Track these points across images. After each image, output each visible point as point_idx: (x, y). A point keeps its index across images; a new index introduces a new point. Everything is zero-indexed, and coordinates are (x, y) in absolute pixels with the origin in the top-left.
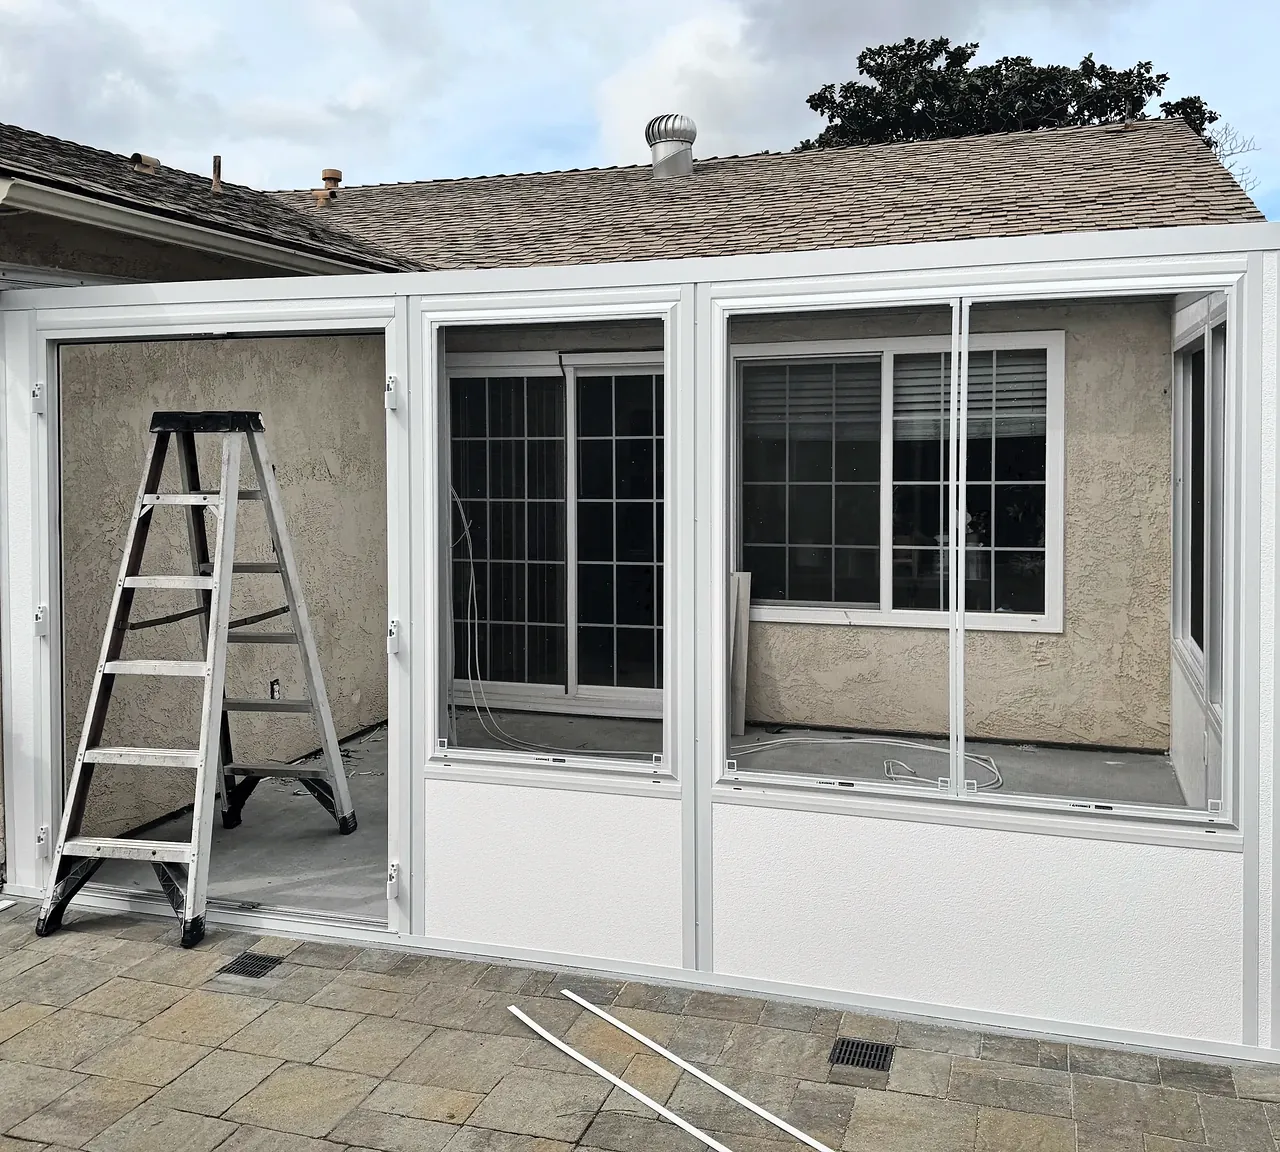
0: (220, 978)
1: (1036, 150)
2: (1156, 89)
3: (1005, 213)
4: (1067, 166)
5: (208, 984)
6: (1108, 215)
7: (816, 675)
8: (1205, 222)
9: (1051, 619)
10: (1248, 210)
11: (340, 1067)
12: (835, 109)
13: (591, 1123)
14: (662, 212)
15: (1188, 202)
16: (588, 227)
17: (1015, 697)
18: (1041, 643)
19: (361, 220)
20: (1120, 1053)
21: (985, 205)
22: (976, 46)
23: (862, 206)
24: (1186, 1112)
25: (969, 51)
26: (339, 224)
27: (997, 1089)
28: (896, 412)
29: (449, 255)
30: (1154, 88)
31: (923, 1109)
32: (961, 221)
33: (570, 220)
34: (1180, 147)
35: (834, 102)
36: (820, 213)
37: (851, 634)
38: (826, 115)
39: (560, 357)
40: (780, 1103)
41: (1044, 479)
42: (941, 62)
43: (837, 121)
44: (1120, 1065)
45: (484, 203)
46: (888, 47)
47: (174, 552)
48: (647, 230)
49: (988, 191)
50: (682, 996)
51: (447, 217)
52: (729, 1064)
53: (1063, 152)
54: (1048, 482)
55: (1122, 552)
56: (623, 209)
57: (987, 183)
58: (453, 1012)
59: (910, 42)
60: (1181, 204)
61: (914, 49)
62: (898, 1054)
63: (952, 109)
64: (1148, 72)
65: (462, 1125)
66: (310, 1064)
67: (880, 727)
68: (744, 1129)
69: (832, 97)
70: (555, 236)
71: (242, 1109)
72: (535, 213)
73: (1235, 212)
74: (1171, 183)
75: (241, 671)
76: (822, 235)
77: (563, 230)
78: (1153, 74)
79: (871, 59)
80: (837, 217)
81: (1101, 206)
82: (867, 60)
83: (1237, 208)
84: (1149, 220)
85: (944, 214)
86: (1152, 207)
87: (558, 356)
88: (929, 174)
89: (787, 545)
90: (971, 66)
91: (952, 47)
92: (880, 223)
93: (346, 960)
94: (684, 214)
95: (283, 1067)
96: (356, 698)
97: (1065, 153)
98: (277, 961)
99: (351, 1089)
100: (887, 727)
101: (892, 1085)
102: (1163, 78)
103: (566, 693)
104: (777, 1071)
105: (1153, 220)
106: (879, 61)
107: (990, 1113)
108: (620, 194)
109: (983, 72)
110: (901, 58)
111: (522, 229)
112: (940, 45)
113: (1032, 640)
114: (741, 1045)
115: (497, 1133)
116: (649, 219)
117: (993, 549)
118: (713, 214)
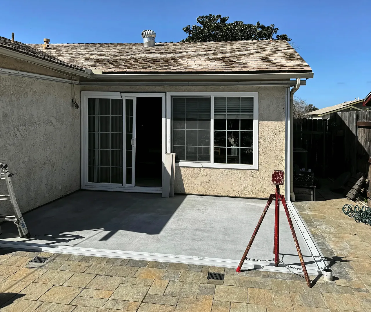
0: (30, 264)
1: (248, 46)
2: (275, 32)
3: (242, 62)
4: (256, 50)
5: (27, 265)
6: (269, 63)
7: (193, 180)
8: (294, 66)
9: (254, 166)
10: (305, 63)
11: (71, 286)
12: (191, 32)
13: (145, 297)
14: (149, 56)
15: (289, 61)
16: (128, 59)
17: (246, 186)
18: (253, 172)
19: (58, 53)
20: (282, 273)
21: (236, 59)
22: (228, 17)
23: (204, 58)
24: (299, 287)
25: (226, 19)
26: (51, 54)
27: (252, 283)
28: (215, 112)
29: (87, 64)
30: (275, 31)
31: (234, 289)
32: (231, 63)
33: (121, 56)
34: (285, 47)
35: (190, 30)
36: (192, 59)
37: (203, 170)
38: (188, 34)
39: (121, 94)
40: (196, 289)
41: (253, 130)
42: (219, 21)
43: (191, 35)
44: (282, 276)
45: (95, 50)
46: (205, 16)
47: (8, 145)
48: (145, 60)
49: (236, 56)
50: (166, 264)
51: (84, 54)
52: (180, 281)
53: (255, 46)
54: (254, 131)
55: (273, 149)
56: (136, 54)
57: (236, 53)
58: (101, 271)
59: (211, 15)
60: (287, 61)
61: (212, 17)
62: (225, 276)
63: (222, 34)
64: (273, 27)
65: (108, 299)
66: (61, 285)
67: (210, 194)
68: (187, 296)
69: (190, 29)
70: (118, 60)
71: (44, 298)
72: (111, 54)
73: (301, 64)
74: (284, 56)
75: (28, 180)
76: (194, 65)
77: (120, 59)
78: (275, 28)
79: (200, 19)
80: (197, 60)
81: (267, 61)
82: (199, 19)
83: (302, 63)
84: (280, 65)
85: (225, 61)
86: (280, 62)
87: (120, 93)
88: (220, 50)
89: (185, 146)
90: (227, 22)
91: (222, 17)
92: (209, 62)
93: (67, 258)
94: (154, 57)
95: (54, 286)
96: (60, 188)
97: (255, 47)
98: (47, 259)
99: (74, 291)
100: (212, 194)
101: (225, 283)
102: (277, 29)
103: (123, 186)
104: (194, 281)
105: (281, 65)
106: (202, 20)
107: (251, 289)
108: (135, 50)
109: (230, 25)
110: (208, 19)
111: (107, 58)
112: (219, 17)
113: (250, 171)
114: (183, 276)
115: (119, 301)
116: (145, 58)
117: (240, 148)
118: (162, 57)
